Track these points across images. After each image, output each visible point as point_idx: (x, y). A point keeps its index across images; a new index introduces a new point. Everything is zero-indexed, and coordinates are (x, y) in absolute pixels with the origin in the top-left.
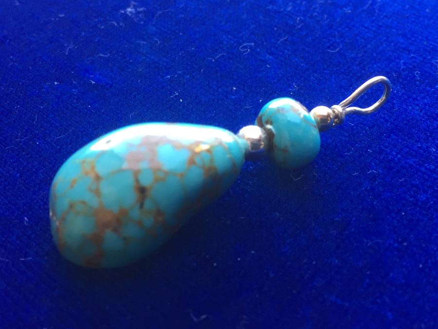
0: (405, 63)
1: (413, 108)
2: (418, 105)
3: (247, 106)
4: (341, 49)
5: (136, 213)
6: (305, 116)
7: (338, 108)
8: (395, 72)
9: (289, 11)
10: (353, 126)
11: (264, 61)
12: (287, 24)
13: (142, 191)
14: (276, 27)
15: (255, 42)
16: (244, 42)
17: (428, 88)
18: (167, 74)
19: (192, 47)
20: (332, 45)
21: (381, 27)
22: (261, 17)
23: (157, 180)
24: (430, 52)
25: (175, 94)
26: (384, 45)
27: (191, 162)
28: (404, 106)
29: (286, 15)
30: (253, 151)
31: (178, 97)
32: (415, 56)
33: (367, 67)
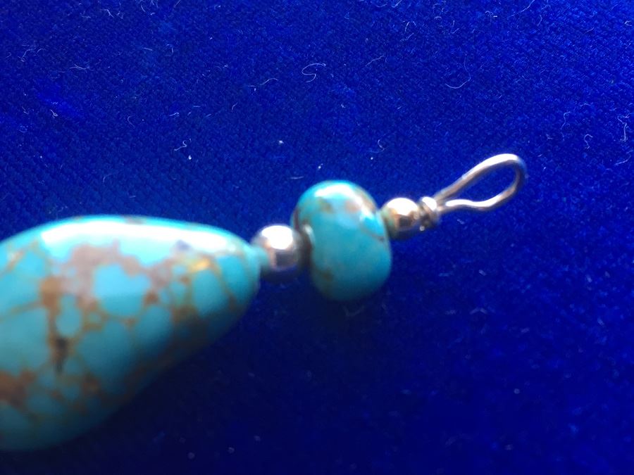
0: (570, 118)
1: (569, 201)
2: (578, 196)
3: (296, 176)
4: (468, 85)
5: (49, 378)
6: (367, 220)
7: (431, 204)
8: (551, 133)
9: (395, 10)
10: (464, 226)
11: (337, 97)
12: (387, 31)
13: (61, 344)
14: (369, 36)
15: (328, 62)
16: (311, 59)
17: (601, 166)
18: (176, 109)
19: (226, 62)
20: (454, 76)
21: (542, 47)
22: (347, 17)
23: (88, 328)
24: (616, 101)
25: (182, 145)
26: (542, 83)
27: (151, 299)
28: (555, 196)
29: (389, 15)
30: (278, 269)
31: (185, 152)
32: (591, 105)
33: (505, 120)
